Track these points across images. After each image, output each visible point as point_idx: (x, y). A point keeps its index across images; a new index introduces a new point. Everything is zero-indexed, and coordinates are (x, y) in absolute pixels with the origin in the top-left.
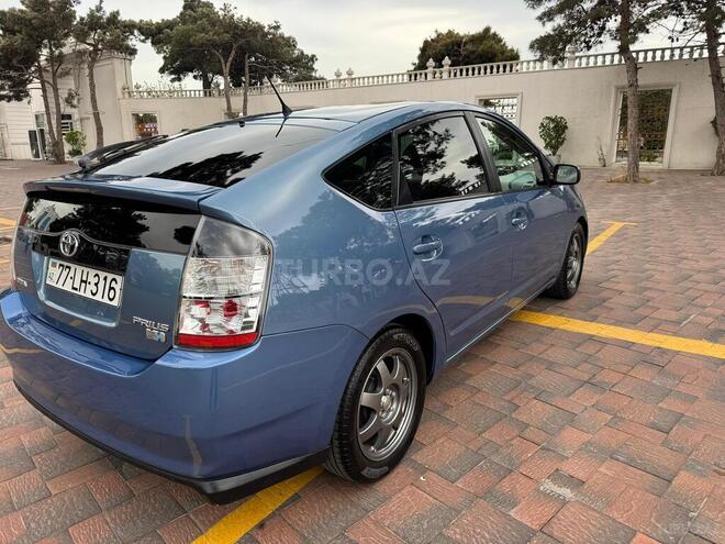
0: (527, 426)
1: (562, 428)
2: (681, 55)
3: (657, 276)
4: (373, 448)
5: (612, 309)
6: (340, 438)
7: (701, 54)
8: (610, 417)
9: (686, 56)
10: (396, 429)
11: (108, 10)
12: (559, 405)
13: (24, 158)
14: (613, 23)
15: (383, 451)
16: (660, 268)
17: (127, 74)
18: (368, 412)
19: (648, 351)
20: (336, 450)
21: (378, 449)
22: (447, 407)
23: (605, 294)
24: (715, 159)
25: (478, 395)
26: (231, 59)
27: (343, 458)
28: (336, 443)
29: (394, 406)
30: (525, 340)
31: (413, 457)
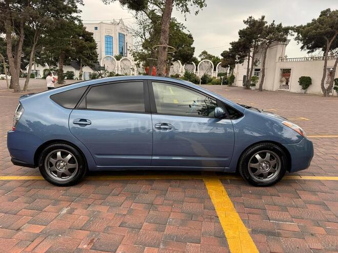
11: (276, 24)
13: (240, 86)
17: (283, 50)
26: (332, 40)
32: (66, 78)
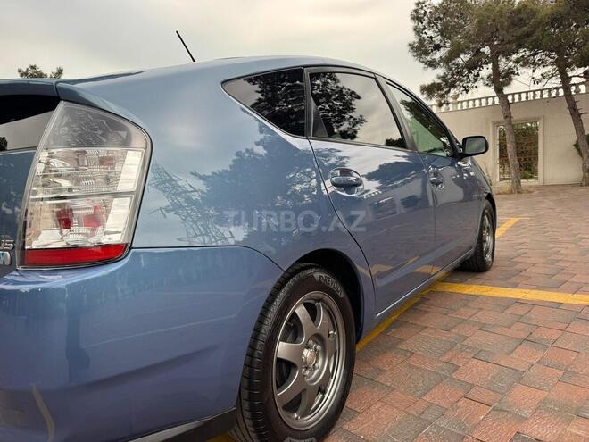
0: (472, 386)
1: (511, 386)
2: (542, 95)
3: (563, 251)
4: (296, 415)
5: (530, 277)
6: (251, 398)
7: (557, 94)
8: (562, 373)
9: (546, 96)
10: (324, 393)
12: (502, 363)
14: (486, 71)
15: (309, 419)
16: (563, 246)
18: (287, 367)
19: (579, 309)
20: (247, 414)
21: (303, 416)
22: (380, 371)
23: (519, 267)
24: (582, 173)
25: (413, 358)
27: (256, 425)
28: (246, 405)
29: (320, 363)
30: (453, 307)
31: (346, 427)
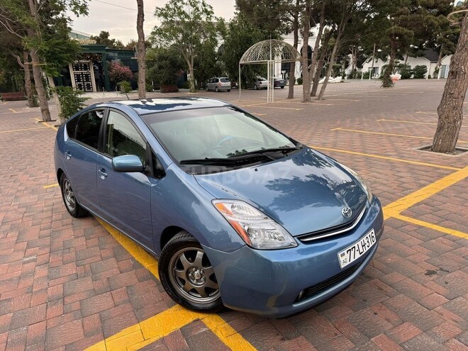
32: (413, 76)
